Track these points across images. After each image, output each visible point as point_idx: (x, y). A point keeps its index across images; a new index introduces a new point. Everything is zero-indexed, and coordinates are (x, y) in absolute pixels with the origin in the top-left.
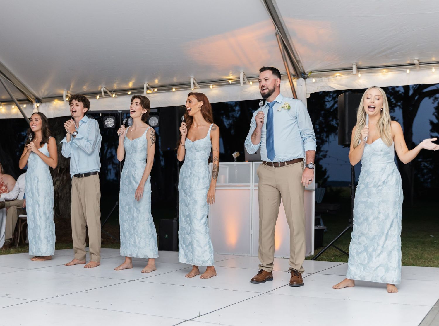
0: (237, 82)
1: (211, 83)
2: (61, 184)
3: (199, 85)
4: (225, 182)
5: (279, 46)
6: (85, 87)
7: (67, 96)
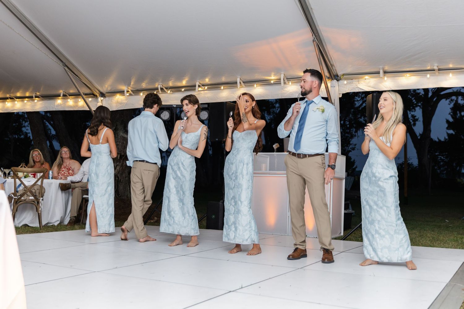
0: (278, 82)
1: (255, 83)
2: (121, 168)
3: (244, 84)
4: (266, 170)
5: (316, 52)
6: (144, 84)
7: (128, 91)
